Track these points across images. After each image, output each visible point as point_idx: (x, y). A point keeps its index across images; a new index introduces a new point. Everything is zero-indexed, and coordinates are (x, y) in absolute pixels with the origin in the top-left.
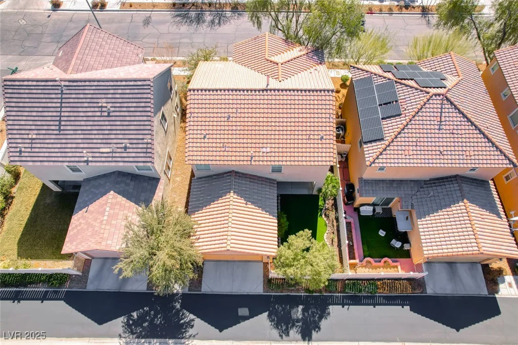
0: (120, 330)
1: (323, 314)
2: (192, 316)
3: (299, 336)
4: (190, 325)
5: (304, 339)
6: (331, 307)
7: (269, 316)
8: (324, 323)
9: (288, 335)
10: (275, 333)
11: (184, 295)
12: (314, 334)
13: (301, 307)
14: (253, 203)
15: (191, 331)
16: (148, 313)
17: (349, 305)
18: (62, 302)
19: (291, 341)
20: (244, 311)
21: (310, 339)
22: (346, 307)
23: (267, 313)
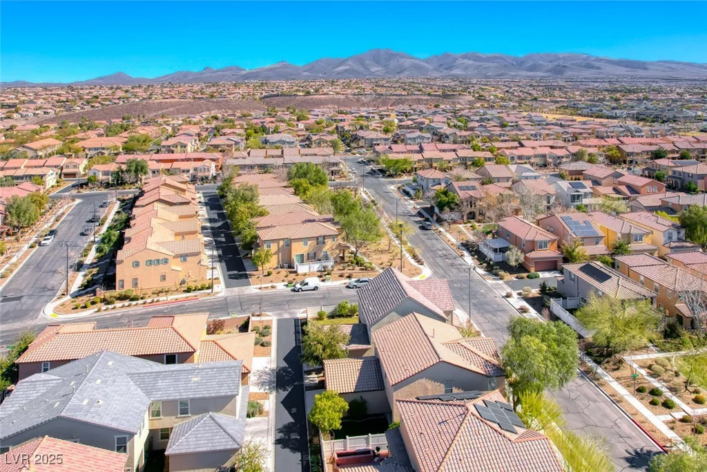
0: (281, 366)
1: (294, 450)
2: (290, 390)
3: (278, 438)
4: (285, 390)
5: (276, 441)
6: (300, 454)
7: (292, 423)
8: (287, 450)
9: (279, 432)
10: (281, 426)
11: (303, 385)
12: (279, 446)
13: (299, 437)
14: (360, 374)
15: (280, 391)
16: (291, 373)
17: (302, 464)
18: (295, 345)
19: (275, 435)
20: (294, 410)
21: (276, 443)
22: (300, 462)
23: (293, 421)
